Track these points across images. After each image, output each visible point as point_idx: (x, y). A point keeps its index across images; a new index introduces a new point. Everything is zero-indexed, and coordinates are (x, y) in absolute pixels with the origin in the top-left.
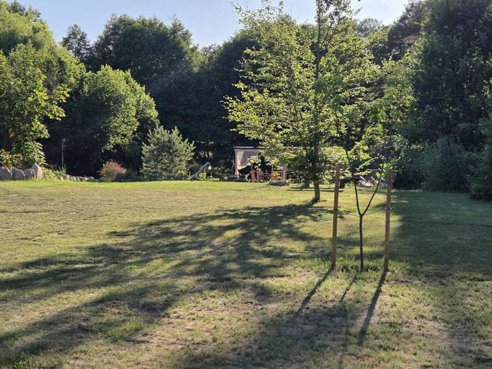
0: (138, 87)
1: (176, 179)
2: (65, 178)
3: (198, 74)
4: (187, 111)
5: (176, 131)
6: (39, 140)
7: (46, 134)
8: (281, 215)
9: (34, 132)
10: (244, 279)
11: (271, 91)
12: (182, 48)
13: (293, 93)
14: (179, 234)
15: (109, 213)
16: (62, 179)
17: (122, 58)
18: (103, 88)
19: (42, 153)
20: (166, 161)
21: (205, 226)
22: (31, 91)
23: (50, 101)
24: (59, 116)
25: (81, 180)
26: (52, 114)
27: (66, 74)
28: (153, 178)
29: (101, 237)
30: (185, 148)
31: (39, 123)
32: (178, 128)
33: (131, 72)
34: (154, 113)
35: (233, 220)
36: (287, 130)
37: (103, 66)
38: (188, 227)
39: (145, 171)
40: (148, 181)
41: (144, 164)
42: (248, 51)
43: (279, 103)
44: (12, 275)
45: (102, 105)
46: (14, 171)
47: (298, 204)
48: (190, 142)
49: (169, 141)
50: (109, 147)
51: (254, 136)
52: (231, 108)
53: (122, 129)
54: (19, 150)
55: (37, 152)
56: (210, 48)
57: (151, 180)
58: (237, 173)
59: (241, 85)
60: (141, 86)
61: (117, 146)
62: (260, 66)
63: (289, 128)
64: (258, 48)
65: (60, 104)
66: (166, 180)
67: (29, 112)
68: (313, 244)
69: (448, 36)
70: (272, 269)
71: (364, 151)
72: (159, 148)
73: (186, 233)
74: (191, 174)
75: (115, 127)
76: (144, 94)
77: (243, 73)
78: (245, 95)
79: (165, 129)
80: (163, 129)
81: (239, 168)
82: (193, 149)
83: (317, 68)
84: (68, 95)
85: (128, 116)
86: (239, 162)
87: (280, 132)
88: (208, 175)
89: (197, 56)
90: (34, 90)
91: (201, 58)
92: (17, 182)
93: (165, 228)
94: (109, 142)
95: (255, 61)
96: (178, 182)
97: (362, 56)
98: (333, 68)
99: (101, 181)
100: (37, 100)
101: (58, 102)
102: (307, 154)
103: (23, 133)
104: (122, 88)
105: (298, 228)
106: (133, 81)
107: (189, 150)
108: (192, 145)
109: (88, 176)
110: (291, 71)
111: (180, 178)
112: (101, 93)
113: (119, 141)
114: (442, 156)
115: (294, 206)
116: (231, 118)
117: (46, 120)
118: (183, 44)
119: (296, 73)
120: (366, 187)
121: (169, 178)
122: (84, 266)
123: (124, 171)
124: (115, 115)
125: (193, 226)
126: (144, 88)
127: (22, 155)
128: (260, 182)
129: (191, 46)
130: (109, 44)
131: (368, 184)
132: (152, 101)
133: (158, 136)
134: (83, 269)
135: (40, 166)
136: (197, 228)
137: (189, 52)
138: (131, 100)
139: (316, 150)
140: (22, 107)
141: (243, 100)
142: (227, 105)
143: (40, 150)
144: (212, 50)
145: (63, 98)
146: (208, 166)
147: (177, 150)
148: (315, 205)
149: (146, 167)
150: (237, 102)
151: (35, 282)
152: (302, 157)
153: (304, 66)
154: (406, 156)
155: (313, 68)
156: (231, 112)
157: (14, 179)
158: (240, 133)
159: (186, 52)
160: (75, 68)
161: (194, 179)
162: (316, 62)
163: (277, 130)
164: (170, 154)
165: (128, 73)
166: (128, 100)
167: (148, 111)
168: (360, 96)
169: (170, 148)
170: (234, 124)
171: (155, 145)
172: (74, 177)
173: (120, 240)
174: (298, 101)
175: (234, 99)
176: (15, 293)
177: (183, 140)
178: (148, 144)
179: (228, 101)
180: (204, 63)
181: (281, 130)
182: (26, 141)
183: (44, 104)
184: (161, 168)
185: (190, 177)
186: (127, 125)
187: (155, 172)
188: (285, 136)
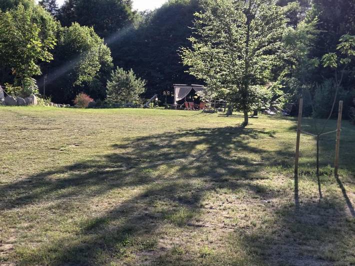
0: (99, 39)
1: (133, 107)
2: (50, 105)
3: (137, 31)
4: (130, 57)
5: (131, 72)
6: (34, 77)
7: (39, 73)
8: (228, 134)
9: (30, 70)
10: (237, 180)
11: (213, 44)
12: (126, 11)
13: (231, 45)
14: (163, 147)
15: (103, 131)
16: (49, 105)
17: (83, 18)
18: (75, 40)
19: (36, 86)
20: (124, 94)
21: (178, 141)
22: (29, 40)
23: (43, 48)
24: (48, 59)
25: (62, 107)
26: (44, 58)
27: (46, 28)
28: (116, 106)
29: (109, 148)
30: (138, 85)
31: (34, 64)
32: (133, 70)
33: (94, 28)
34: (109, 59)
35: (196, 137)
36: (224, 73)
37: (73, 23)
38: (167, 142)
39: (109, 101)
40: (112, 108)
41: (108, 96)
42: (197, 14)
43: (219, 52)
44: (66, 175)
45: (75, 51)
46: (18, 99)
47: (233, 126)
48: (142, 79)
49: (127, 79)
50: (78, 83)
51: (200, 76)
52: (184, 56)
53: (88, 70)
54: (19, 84)
55: (33, 85)
56: (145, 12)
57: (115, 108)
58: (176, 103)
59: (192, 39)
60: (101, 38)
61: (84, 82)
62: (205, 25)
63: (225, 71)
64: (204, 12)
65: (49, 50)
66: (125, 107)
67: (27, 56)
68: (264, 155)
69: (332, 7)
70: (252, 174)
71: (280, 89)
72: (119, 84)
73: (168, 146)
74: (144, 104)
75: (84, 68)
76: (103, 44)
77: (195, 30)
78: (195, 46)
79: (124, 70)
80: (122, 70)
81: (177, 99)
82: (144, 85)
83: (248, 27)
84: (55, 44)
85: (93, 60)
86: (177, 96)
87: (219, 74)
88: (155, 105)
89: (136, 18)
90: (31, 40)
91: (140, 19)
92: (20, 107)
93: (151, 143)
94: (79, 79)
95: (201, 22)
96: (135, 109)
97: (281, 19)
98: (260, 28)
99: (76, 107)
100: (34, 47)
101: (48, 48)
102: (240, 90)
103: (23, 71)
104: (89, 40)
105: (246, 144)
106: (95, 35)
107: (141, 86)
108: (143, 82)
109: (66, 104)
110: (230, 30)
111: (136, 106)
112: (74, 43)
113: (86, 78)
114: (328, 94)
115: (231, 128)
116: (185, 63)
117: (39, 62)
118: (127, 8)
119: (233, 31)
120: (270, 115)
121: (127, 106)
122: (112, 169)
123: (92, 100)
124: (83, 60)
125: (171, 141)
126: (103, 40)
127: (22, 87)
128: (193, 110)
129: (132, 10)
130: (72, 7)
131: (272, 113)
132: (108, 50)
133: (119, 75)
134: (112, 171)
135: (35, 95)
136: (174, 143)
137: (132, 14)
138: (95, 49)
139: (247, 87)
140: (22, 52)
141: (193, 50)
142: (182, 54)
143: (35, 84)
144: (146, 14)
145: (51, 46)
146: (155, 98)
147: (132, 86)
148: (246, 127)
149: (110, 98)
150: (189, 51)
151: (86, 181)
152: (236, 92)
153: (238, 26)
154: (298, 93)
155: (245, 27)
156: (183, 58)
157: (18, 105)
158: (190, 74)
159: (129, 15)
160: (53, 24)
161: (145, 107)
162: (248, 23)
163: (216, 73)
164: (128, 89)
165: (92, 29)
166: (93, 49)
167: (106, 57)
168: (279, 48)
169: (128, 84)
170: (187, 67)
171: (117, 82)
172: (57, 105)
173: (124, 151)
174: (234, 51)
175: (187, 49)
176: (78, 189)
177: (137, 79)
178: (111, 81)
179: (182, 50)
180: (142, 23)
181: (219, 72)
182: (24, 77)
183: (39, 50)
184: (120, 99)
185: (142, 106)
186: (93, 67)
187: (116, 102)
188: (224, 77)
